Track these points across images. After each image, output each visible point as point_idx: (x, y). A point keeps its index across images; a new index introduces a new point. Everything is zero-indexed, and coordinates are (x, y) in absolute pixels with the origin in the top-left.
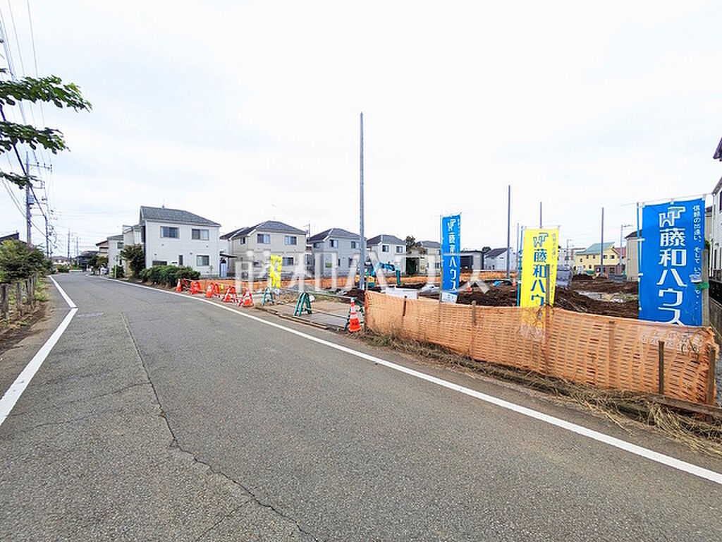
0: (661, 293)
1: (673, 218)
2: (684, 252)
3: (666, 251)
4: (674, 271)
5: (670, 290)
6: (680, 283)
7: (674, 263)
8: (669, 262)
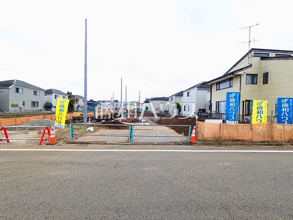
0: (282, 118)
1: (286, 101)
2: (288, 108)
3: (284, 108)
4: (286, 113)
5: (285, 117)
6: (287, 115)
7: (286, 111)
8: (284, 111)
